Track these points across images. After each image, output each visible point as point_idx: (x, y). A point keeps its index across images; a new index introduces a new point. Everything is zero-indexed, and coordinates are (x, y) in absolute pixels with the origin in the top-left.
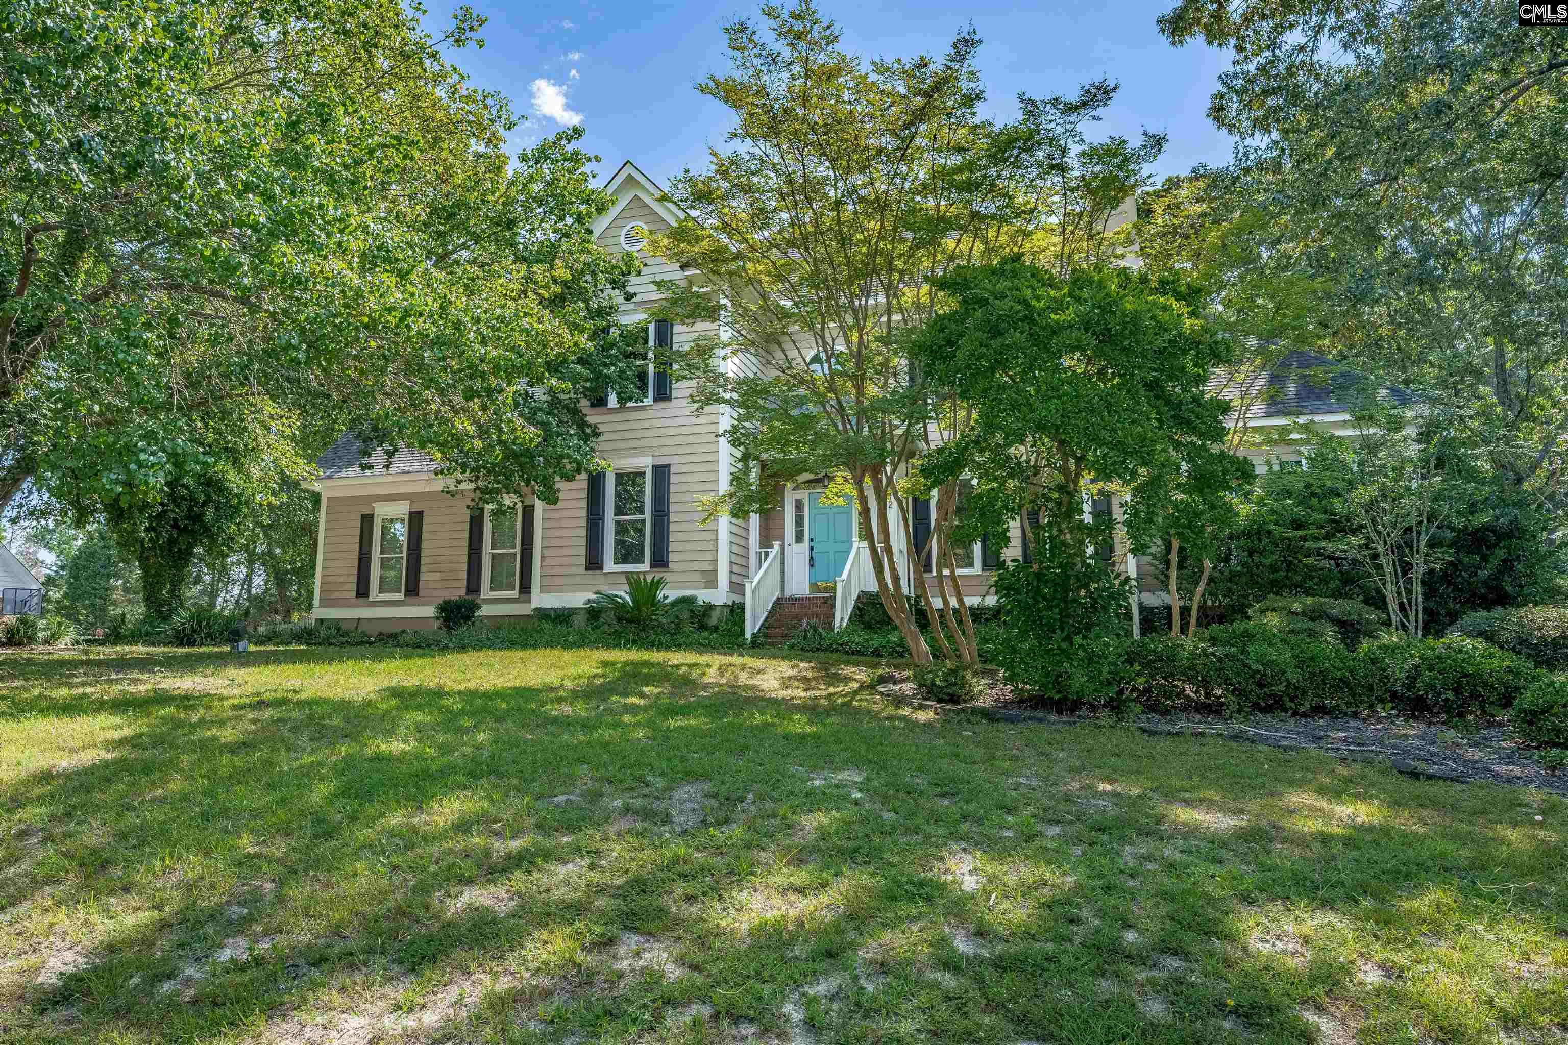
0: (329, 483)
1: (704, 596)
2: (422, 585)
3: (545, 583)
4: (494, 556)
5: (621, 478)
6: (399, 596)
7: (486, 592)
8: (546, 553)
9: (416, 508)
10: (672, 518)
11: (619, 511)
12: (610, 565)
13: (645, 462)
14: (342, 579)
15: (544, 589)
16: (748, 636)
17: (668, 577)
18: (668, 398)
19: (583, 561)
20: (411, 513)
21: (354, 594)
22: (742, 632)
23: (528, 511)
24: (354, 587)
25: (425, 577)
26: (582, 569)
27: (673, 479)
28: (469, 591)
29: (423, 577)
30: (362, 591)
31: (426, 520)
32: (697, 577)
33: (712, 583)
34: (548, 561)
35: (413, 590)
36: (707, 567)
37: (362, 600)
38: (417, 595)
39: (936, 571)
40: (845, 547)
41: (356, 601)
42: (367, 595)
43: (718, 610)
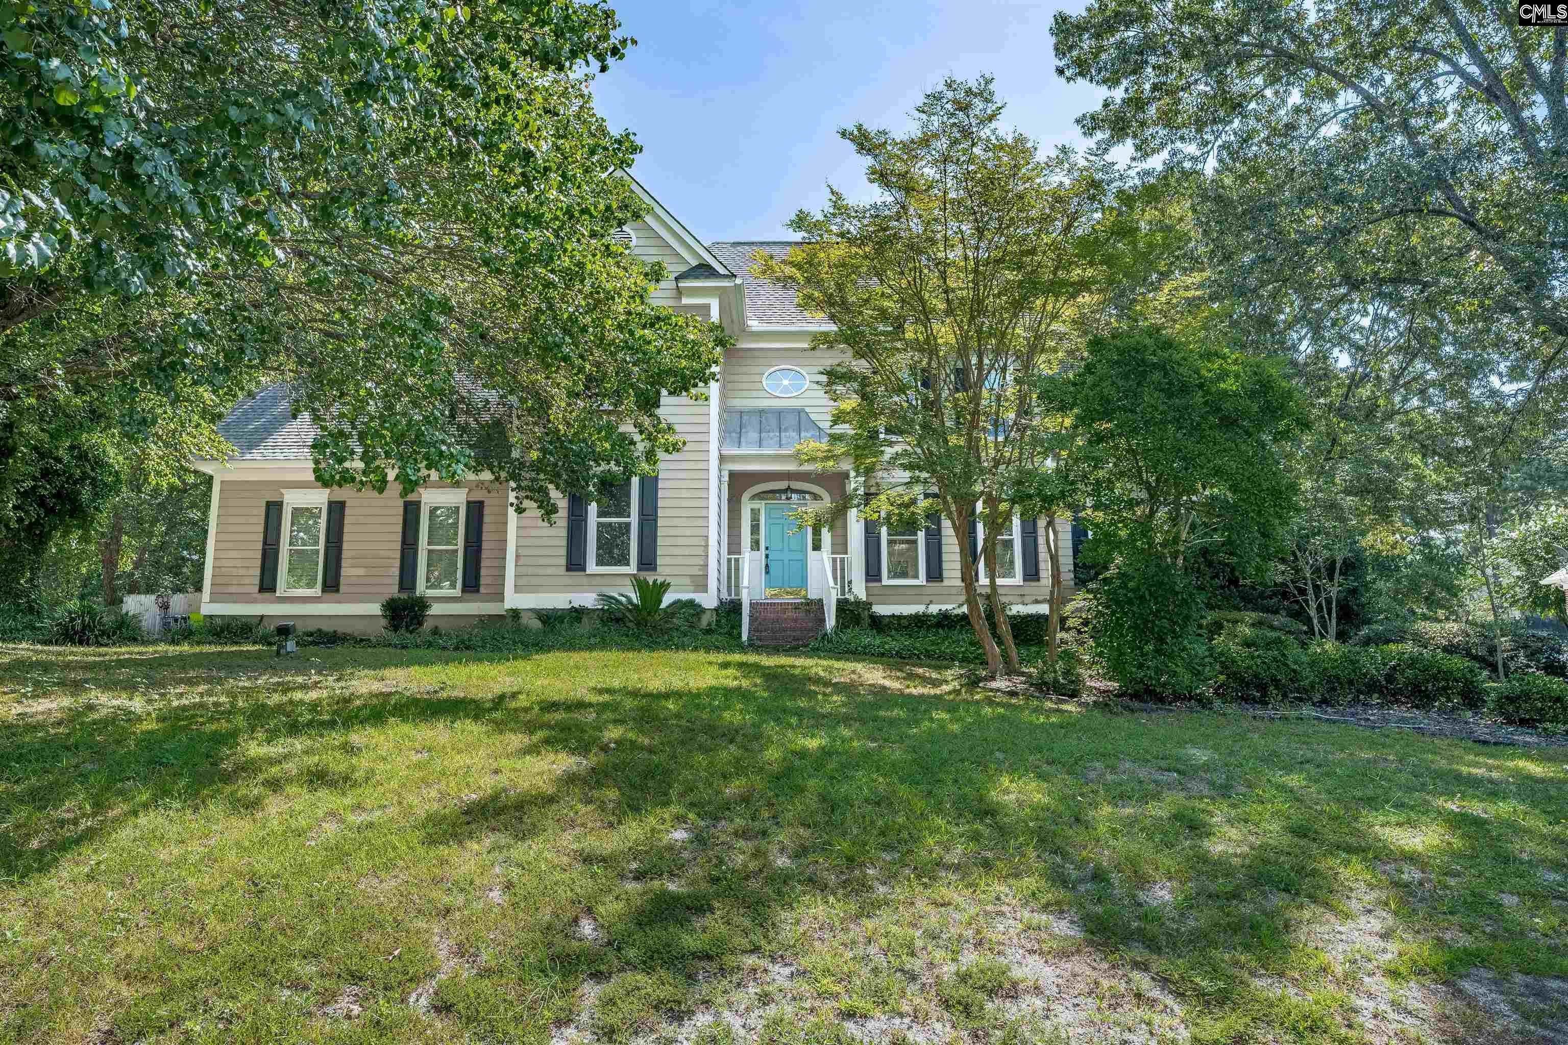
0: (225, 465)
2: (342, 580)
3: (521, 582)
4: (430, 551)
6: (317, 591)
7: (422, 590)
9: (337, 497)
10: (660, 522)
11: (602, 514)
12: (592, 567)
14: (242, 572)
15: (519, 589)
16: (745, 638)
19: (563, 561)
20: (330, 504)
21: (257, 588)
22: (740, 633)
23: (474, 507)
24: (257, 581)
25: (348, 571)
26: (563, 571)
27: (661, 485)
28: (402, 588)
29: (345, 572)
30: (267, 585)
31: (349, 512)
32: (687, 581)
33: (702, 586)
34: (525, 561)
35: (332, 586)
36: (696, 572)
37: (267, 595)
38: (338, 591)
39: (886, 581)
40: (799, 556)
41: (259, 596)
42: (273, 589)
43: (708, 613)
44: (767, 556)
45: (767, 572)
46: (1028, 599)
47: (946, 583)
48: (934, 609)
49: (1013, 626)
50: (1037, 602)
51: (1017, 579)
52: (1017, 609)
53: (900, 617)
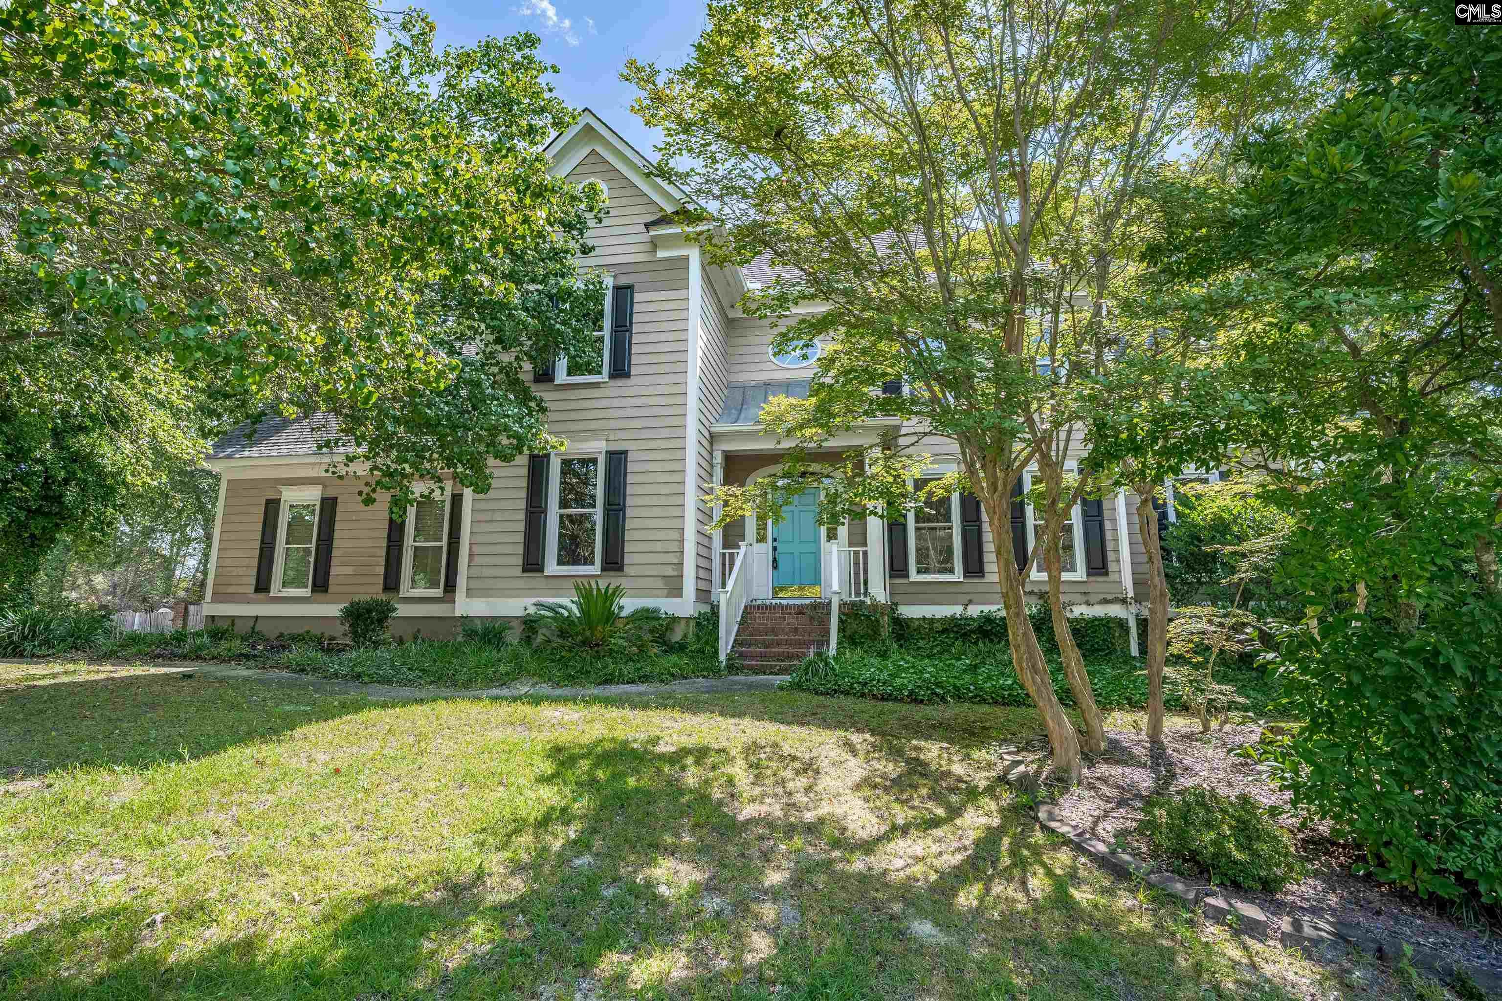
0: (232, 463)
1: (668, 606)
2: (331, 579)
3: (472, 585)
4: (416, 548)
5: (567, 464)
6: (306, 592)
7: (406, 590)
8: (477, 550)
9: (330, 493)
10: (629, 513)
11: (564, 504)
12: (552, 567)
13: (597, 447)
14: (241, 571)
15: (470, 593)
16: (722, 657)
17: (624, 582)
18: (628, 375)
19: (519, 561)
20: (323, 500)
21: (253, 588)
22: (716, 653)
23: (457, 500)
24: (253, 580)
25: (337, 570)
26: (518, 571)
27: (630, 467)
28: (386, 589)
29: (334, 571)
30: (262, 586)
31: (340, 508)
32: (660, 583)
33: (676, 591)
34: (478, 560)
35: (321, 585)
36: (669, 572)
37: (261, 596)
38: (326, 591)
39: (914, 577)
40: (811, 548)
41: (254, 596)
42: (267, 589)
43: (683, 623)
44: (775, 549)
45: (775, 567)
46: (1093, 598)
47: (986, 580)
48: (974, 611)
49: (1075, 632)
50: (1106, 601)
51: (1080, 573)
52: (1080, 611)
53: (932, 621)
